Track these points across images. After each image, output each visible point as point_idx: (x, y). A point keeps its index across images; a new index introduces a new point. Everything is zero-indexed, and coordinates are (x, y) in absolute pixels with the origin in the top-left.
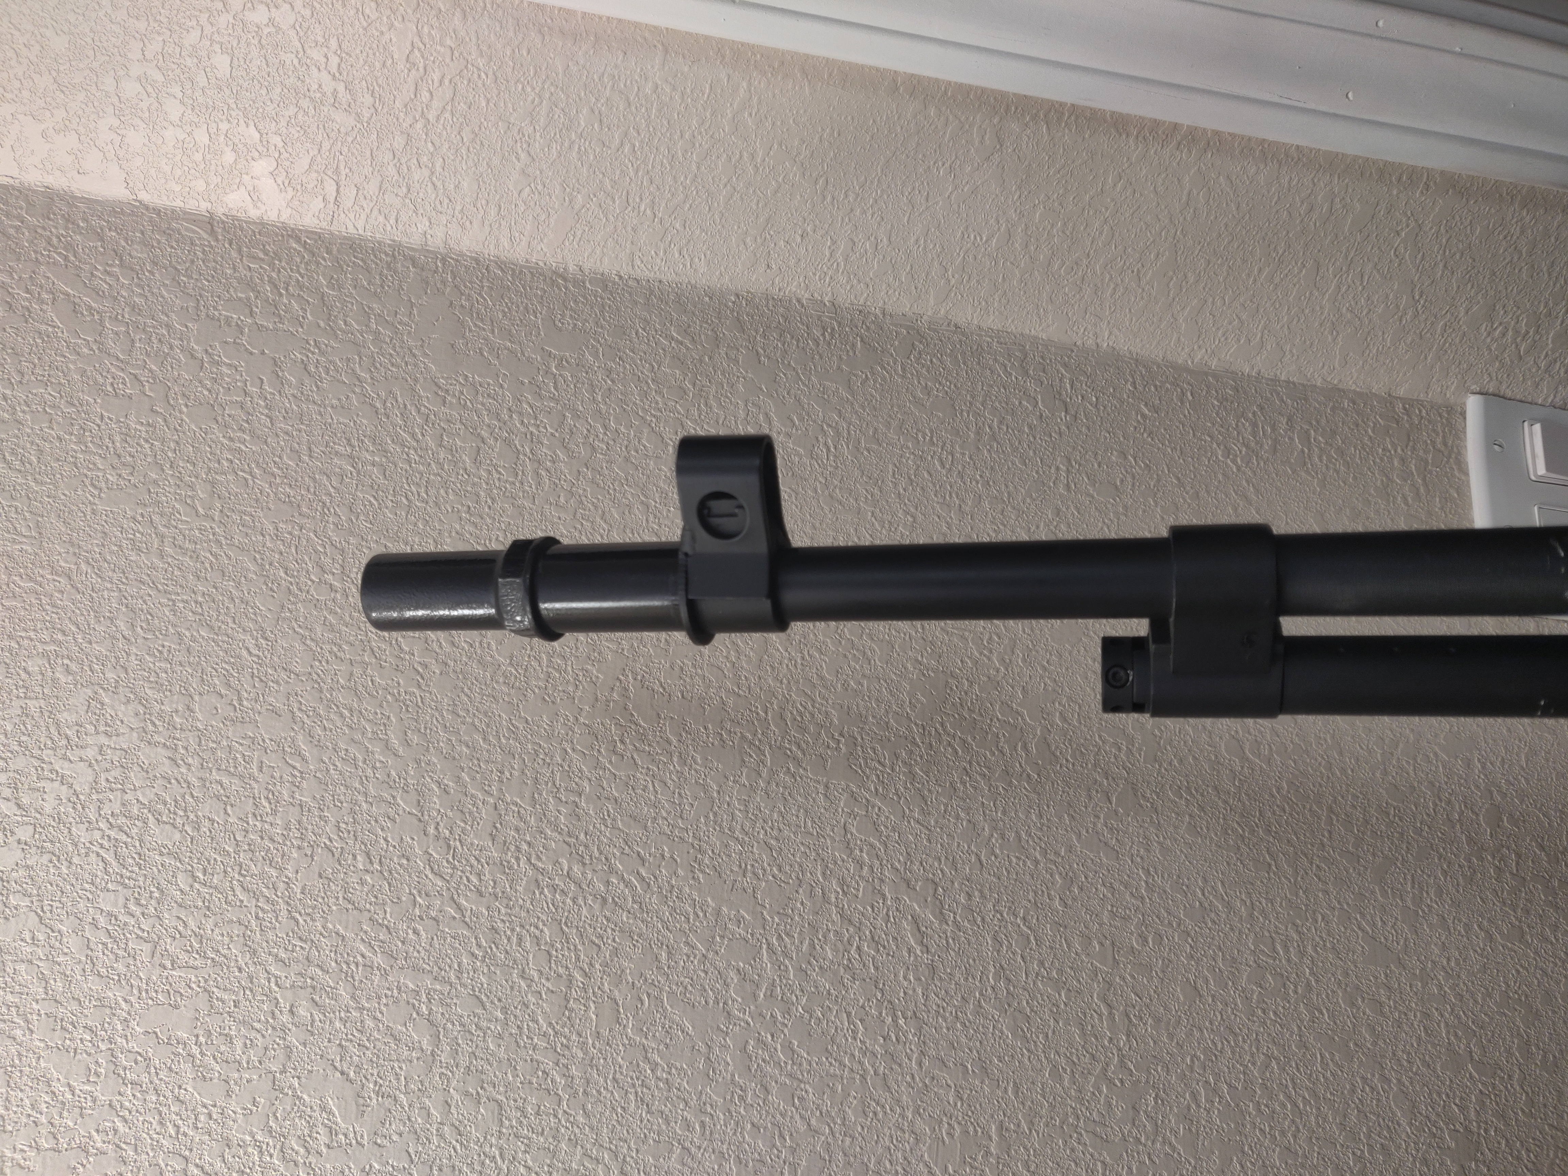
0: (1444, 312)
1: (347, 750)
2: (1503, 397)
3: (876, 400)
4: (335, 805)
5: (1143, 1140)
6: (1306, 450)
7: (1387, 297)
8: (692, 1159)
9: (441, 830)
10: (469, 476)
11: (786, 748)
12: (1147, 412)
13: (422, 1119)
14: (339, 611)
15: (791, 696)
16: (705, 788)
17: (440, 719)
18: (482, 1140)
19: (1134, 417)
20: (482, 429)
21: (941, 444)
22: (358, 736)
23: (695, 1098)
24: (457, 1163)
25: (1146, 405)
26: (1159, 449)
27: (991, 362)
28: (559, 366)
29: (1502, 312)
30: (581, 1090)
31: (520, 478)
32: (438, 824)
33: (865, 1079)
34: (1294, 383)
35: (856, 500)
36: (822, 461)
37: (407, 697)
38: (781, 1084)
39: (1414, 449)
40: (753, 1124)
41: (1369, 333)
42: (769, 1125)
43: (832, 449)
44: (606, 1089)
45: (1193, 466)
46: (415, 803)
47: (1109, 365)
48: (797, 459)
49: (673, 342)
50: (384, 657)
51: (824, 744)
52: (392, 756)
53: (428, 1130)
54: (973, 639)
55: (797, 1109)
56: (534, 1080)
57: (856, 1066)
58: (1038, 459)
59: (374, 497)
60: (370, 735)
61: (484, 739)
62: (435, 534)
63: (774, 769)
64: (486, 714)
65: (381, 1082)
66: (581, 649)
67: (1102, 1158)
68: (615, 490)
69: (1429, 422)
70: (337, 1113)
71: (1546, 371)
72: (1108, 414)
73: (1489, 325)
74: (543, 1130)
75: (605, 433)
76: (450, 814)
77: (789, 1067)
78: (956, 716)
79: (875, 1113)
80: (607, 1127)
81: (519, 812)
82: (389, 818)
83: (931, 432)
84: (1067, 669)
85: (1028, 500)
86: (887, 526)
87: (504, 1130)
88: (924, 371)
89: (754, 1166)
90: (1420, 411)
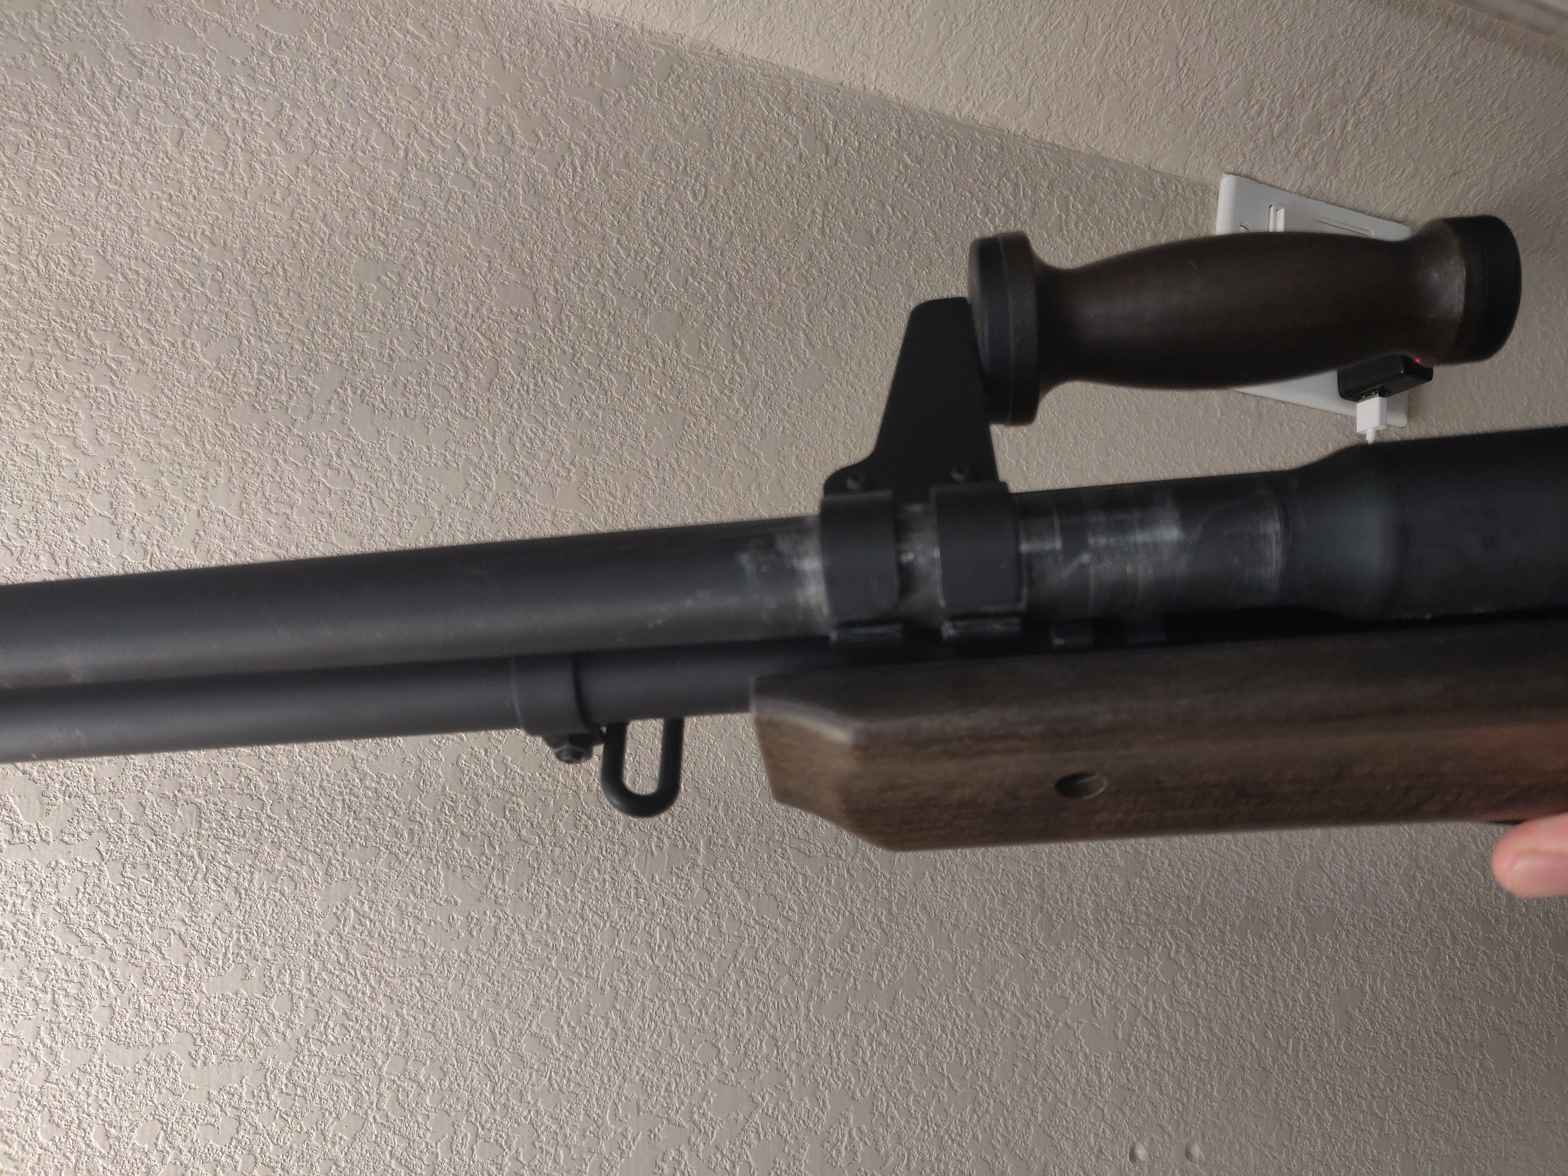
0: (1205, 84)
1: (27, 445)
2: (1255, 180)
3: (629, 123)
4: (13, 503)
5: (843, 856)
6: (1064, 216)
7: (1153, 60)
8: (400, 863)
9: (136, 534)
10: (171, 161)
11: (514, 474)
12: (909, 162)
13: (114, 819)
14: (16, 295)
15: (521, 421)
16: (426, 508)
17: (136, 420)
18: (179, 840)
19: (896, 166)
20: (186, 110)
21: (694, 174)
22: (40, 431)
23: (404, 807)
24: (152, 862)
25: (909, 155)
26: (918, 201)
27: (753, 94)
28: (277, 48)
29: (1259, 90)
30: (286, 796)
31: (230, 168)
32: (134, 527)
33: (579, 795)
34: (1058, 147)
35: (602, 225)
36: (567, 181)
37: (99, 394)
38: (493, 797)
39: (1166, 225)
40: (462, 833)
41: (1134, 98)
42: (479, 834)
43: (579, 170)
44: (312, 795)
45: (951, 221)
46: (107, 505)
47: (875, 110)
48: (540, 177)
49: (408, 36)
50: (71, 350)
51: (553, 472)
52: (81, 455)
53: (120, 829)
54: (714, 377)
55: (508, 821)
56: (236, 785)
57: (570, 782)
58: (794, 200)
59: (58, 173)
60: (54, 431)
61: (187, 444)
62: (131, 221)
63: (500, 494)
64: (189, 418)
65: (68, 782)
66: (296, 358)
67: (803, 871)
68: (338, 192)
69: (1184, 199)
70: (18, 811)
71: (1296, 155)
72: (870, 161)
73: (1247, 102)
74: (245, 832)
75: (328, 129)
76: (147, 518)
77: (502, 781)
78: (692, 453)
79: (586, 827)
80: (312, 832)
81: (224, 520)
82: (77, 518)
83: (686, 160)
84: (807, 414)
85: (781, 241)
86: (632, 254)
87: (203, 832)
88: (682, 97)
89: (462, 871)
90: (1177, 188)
